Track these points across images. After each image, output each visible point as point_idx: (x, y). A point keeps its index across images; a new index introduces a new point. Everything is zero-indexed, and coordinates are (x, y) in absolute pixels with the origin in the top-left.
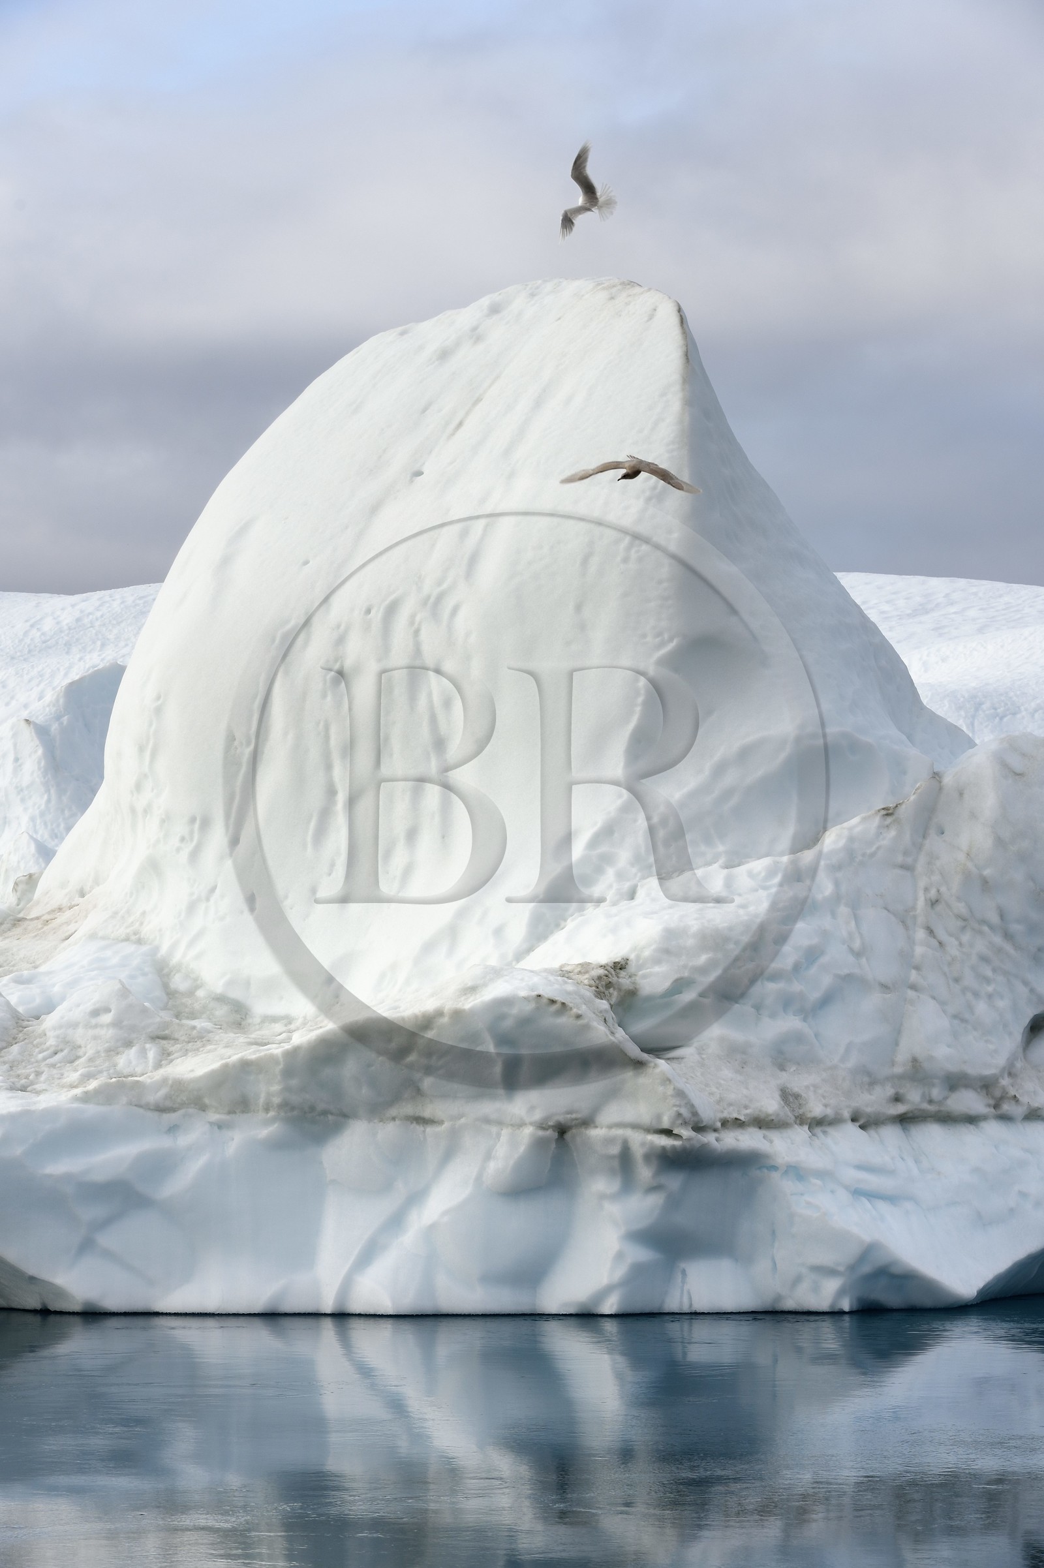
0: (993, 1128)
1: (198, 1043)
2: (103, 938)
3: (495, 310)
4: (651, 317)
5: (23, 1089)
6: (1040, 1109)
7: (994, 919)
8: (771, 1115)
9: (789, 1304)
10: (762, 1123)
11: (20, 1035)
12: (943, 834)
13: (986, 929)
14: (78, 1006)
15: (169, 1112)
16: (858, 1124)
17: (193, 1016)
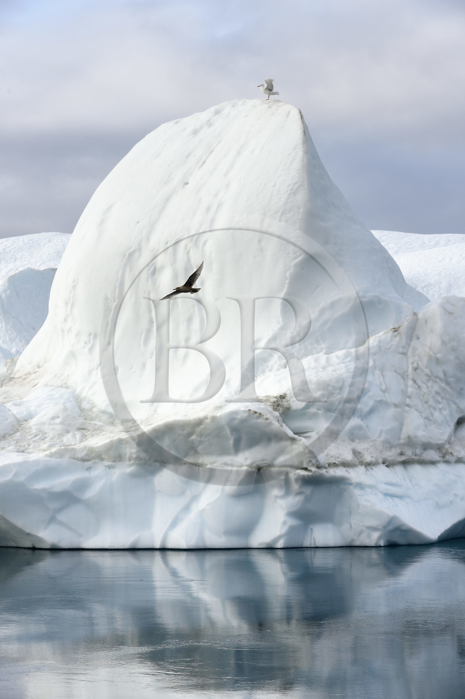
0: (442, 467)
1: (98, 431)
2: (51, 386)
3: (217, 112)
4: (288, 115)
5: (23, 452)
6: (462, 458)
7: (441, 375)
8: (349, 461)
9: (357, 543)
10: (345, 465)
11: (20, 428)
12: (419, 339)
13: (438, 380)
14: (45, 415)
15: (87, 461)
16: (385, 465)
17: (92, 419)
